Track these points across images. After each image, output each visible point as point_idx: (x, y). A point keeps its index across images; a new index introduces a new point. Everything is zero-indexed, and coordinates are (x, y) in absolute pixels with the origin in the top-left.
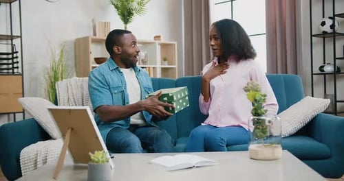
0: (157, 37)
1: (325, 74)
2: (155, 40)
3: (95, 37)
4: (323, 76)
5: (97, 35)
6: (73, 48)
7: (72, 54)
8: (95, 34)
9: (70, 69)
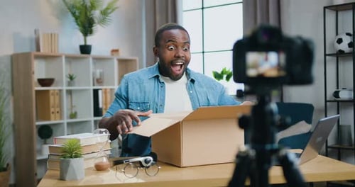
0: (115, 51)
1: (338, 102)
2: (112, 55)
3: (38, 53)
4: (336, 103)
5: (42, 51)
6: (10, 68)
7: (8, 75)
8: (38, 49)
9: (6, 93)
